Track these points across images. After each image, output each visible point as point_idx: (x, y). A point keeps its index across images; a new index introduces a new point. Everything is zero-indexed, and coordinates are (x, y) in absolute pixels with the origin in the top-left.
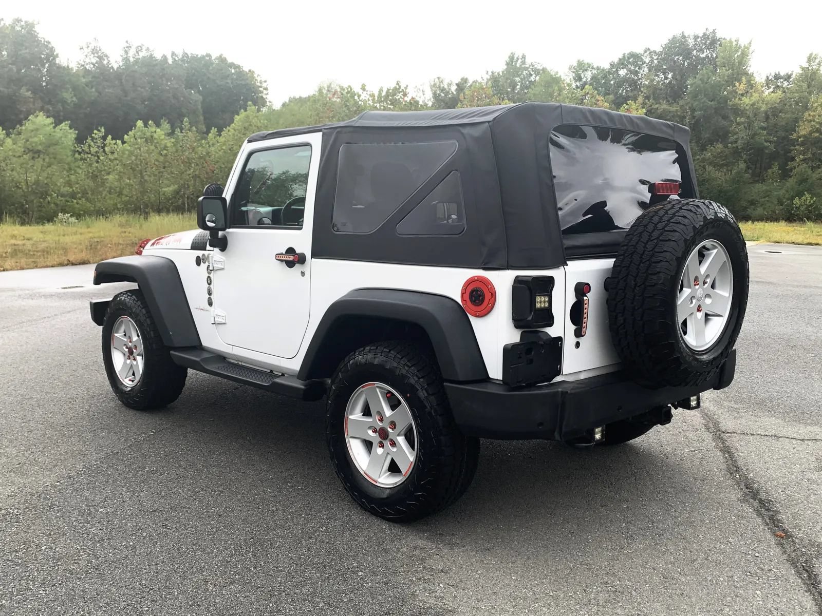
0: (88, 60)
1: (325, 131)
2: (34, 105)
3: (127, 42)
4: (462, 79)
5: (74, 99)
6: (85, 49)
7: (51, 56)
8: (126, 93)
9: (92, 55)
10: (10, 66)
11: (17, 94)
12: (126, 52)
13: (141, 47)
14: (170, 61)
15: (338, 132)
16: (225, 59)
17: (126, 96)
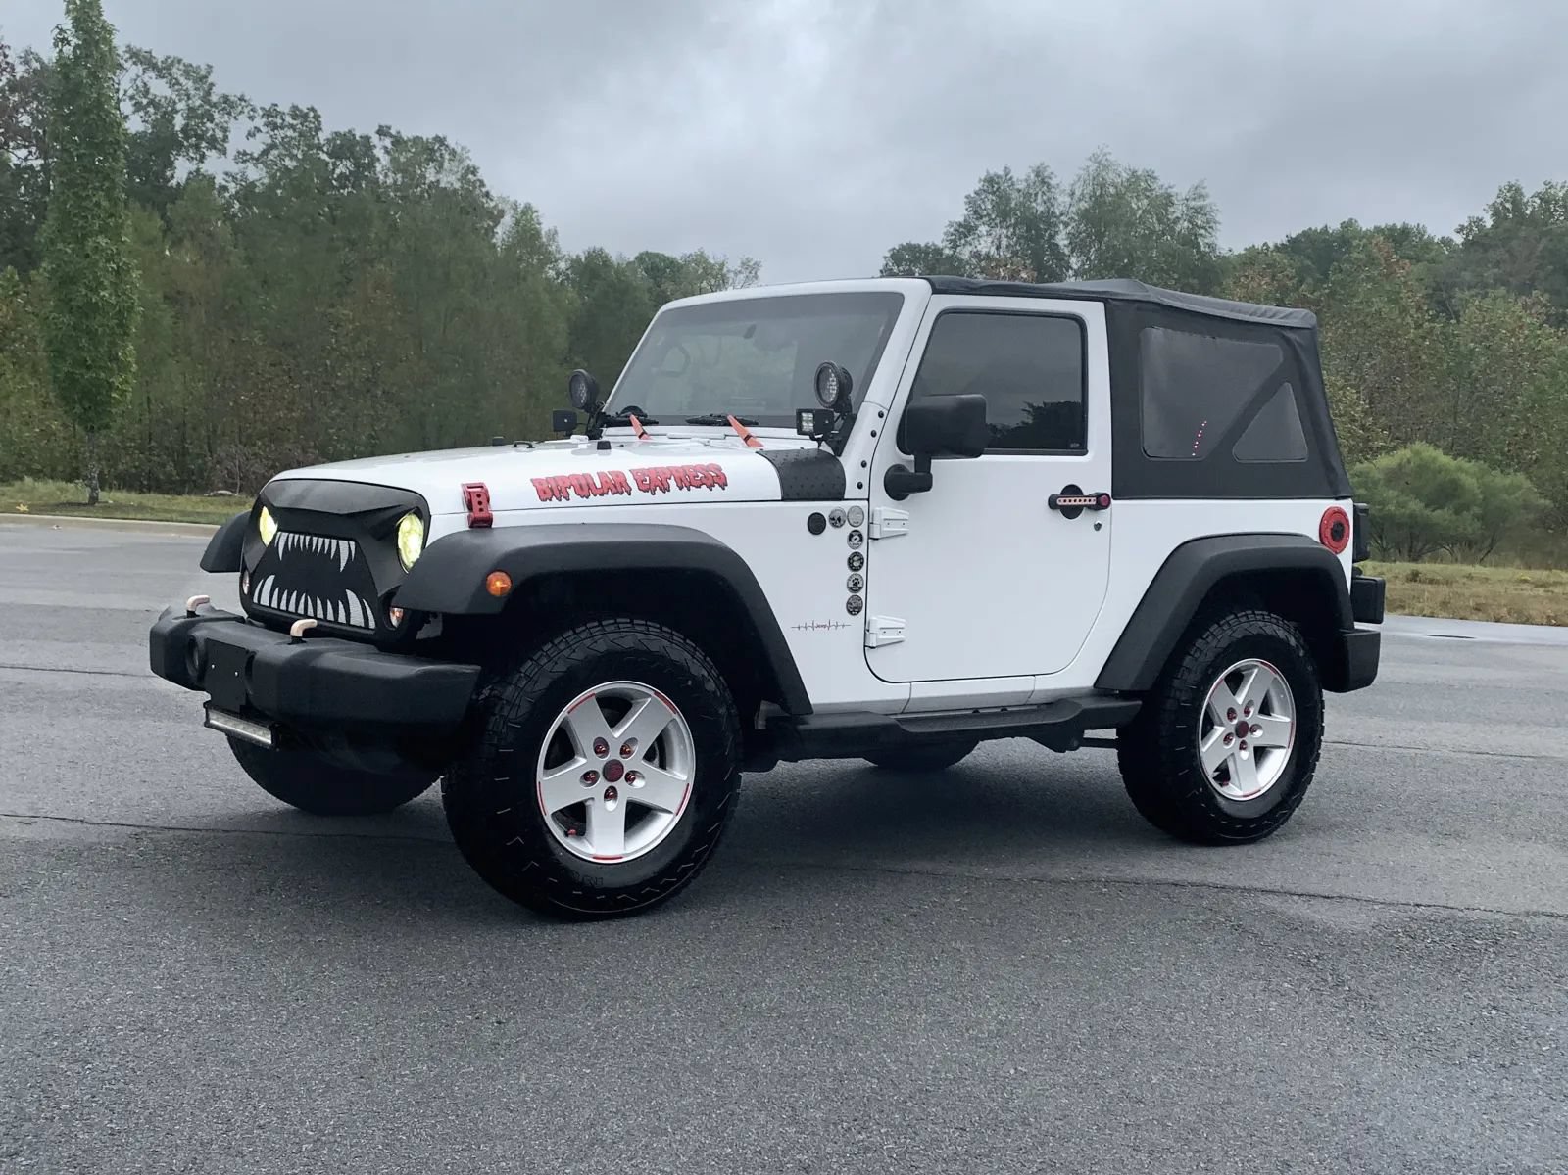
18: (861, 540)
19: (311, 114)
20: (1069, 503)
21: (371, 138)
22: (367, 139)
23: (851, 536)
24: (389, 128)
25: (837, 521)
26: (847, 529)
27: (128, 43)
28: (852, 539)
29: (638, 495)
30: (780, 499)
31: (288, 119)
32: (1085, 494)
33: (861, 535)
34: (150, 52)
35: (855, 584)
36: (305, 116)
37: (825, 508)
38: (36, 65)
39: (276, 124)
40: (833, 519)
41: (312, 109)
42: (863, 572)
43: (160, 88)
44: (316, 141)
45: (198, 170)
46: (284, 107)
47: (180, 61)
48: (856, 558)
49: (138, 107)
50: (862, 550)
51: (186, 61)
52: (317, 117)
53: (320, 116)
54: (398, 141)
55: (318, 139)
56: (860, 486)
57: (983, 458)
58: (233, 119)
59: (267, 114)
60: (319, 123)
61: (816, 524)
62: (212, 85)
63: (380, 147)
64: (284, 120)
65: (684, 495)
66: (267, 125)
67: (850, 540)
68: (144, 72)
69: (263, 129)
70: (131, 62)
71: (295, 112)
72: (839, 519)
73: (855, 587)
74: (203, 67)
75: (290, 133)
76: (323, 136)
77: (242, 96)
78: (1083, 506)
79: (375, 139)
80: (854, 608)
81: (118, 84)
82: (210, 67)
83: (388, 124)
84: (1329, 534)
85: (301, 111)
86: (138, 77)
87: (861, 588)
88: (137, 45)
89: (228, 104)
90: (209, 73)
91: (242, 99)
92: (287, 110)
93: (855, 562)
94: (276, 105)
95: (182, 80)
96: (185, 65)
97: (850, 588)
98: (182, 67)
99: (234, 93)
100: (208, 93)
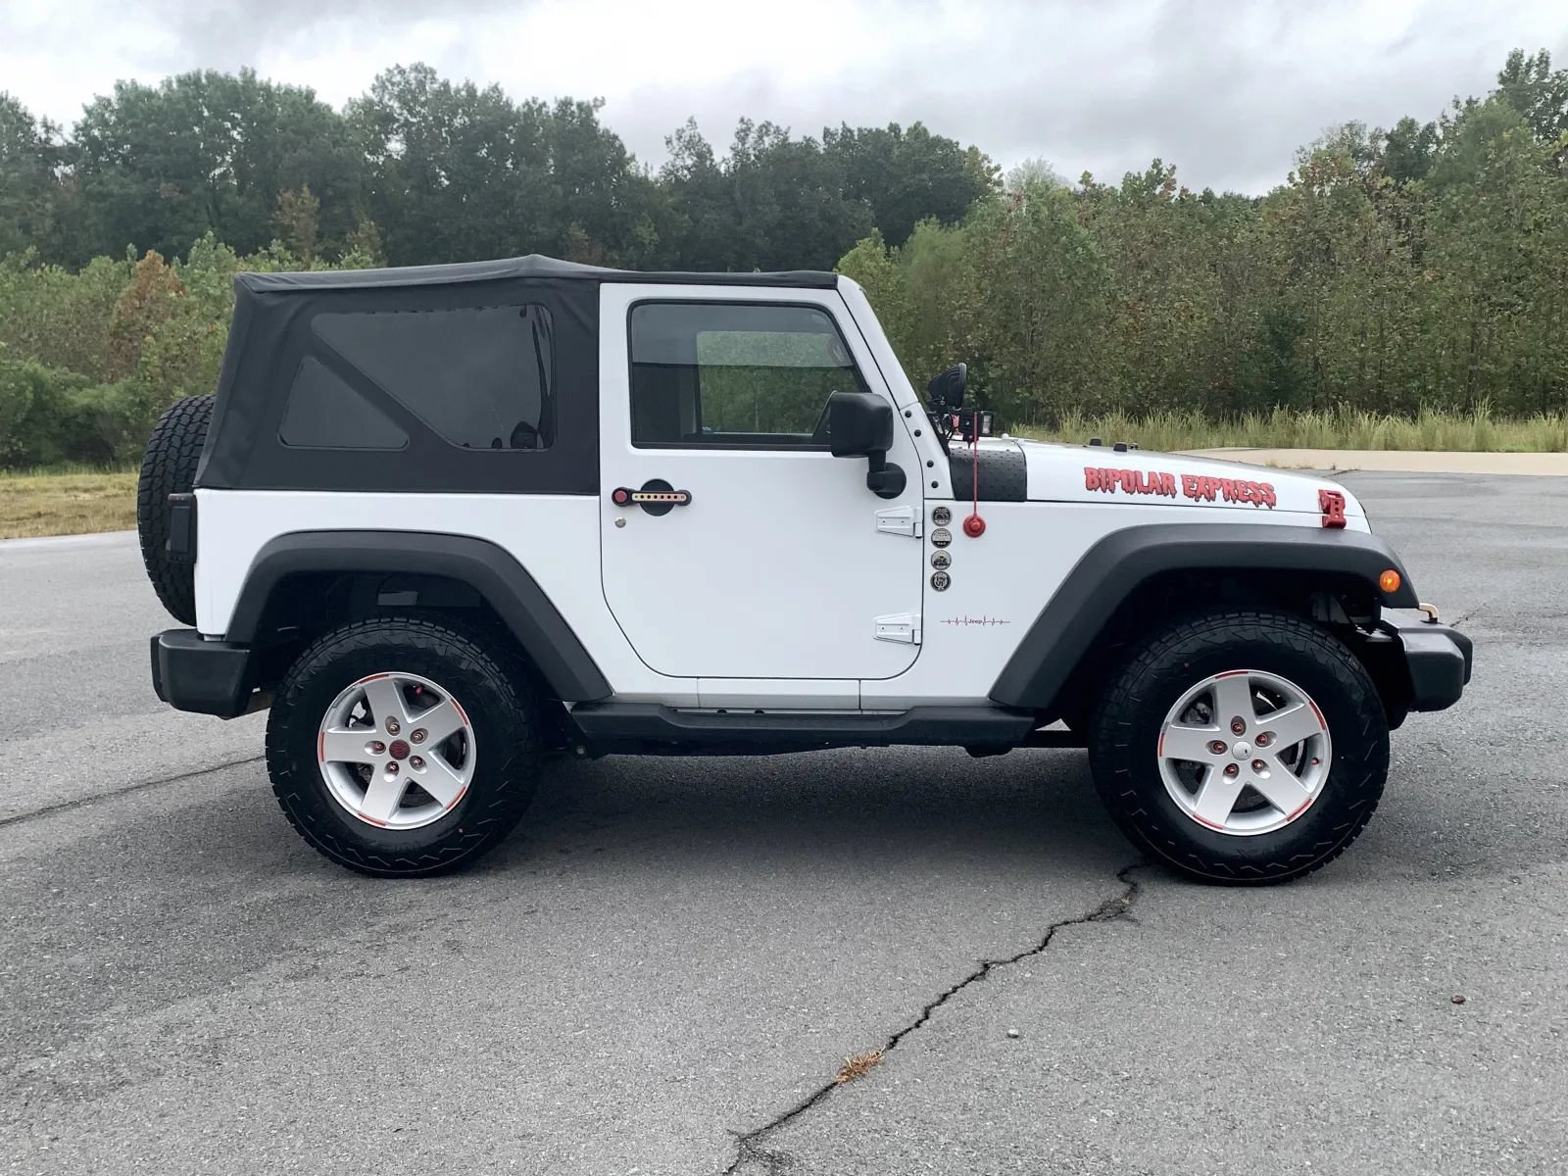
0: (679, 163)
2: (590, 254)
3: (742, 120)
4: (1402, 123)
5: (655, 237)
6: (675, 142)
7: (620, 159)
8: (739, 217)
9: (687, 153)
10: (553, 186)
11: (564, 236)
12: (743, 140)
13: (766, 128)
14: (821, 147)
16: (925, 130)
17: (740, 224)
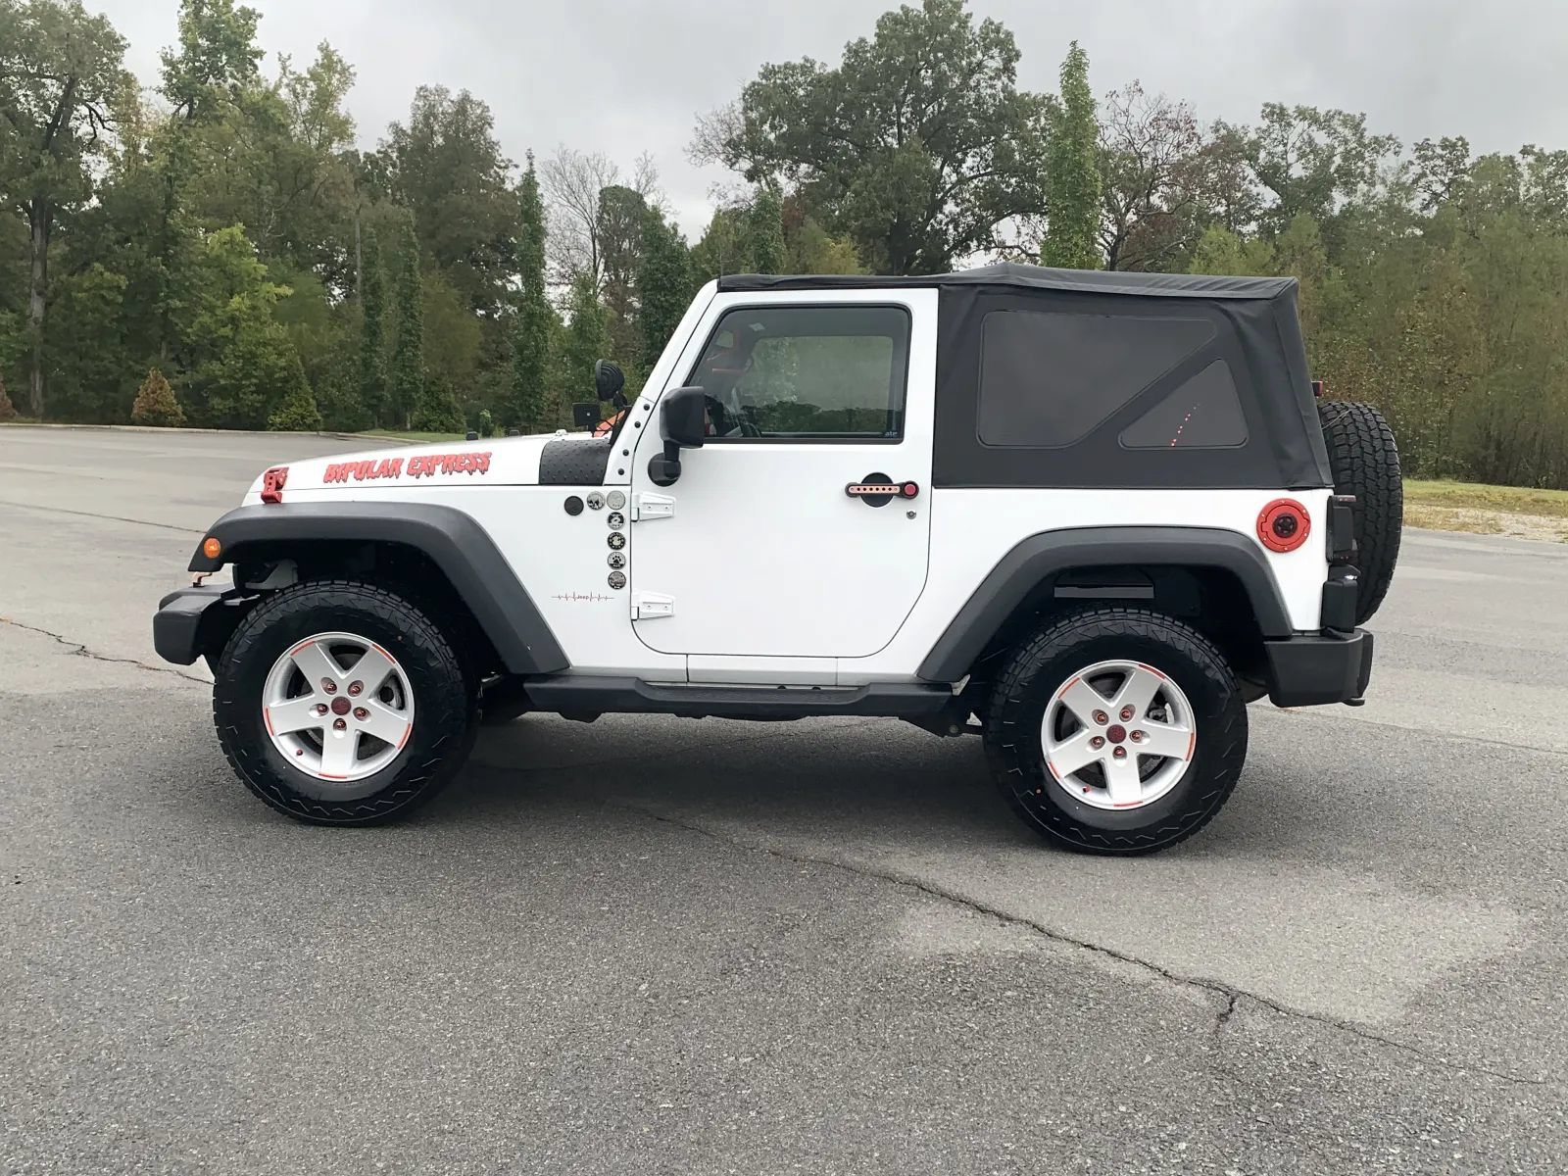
1: (945, 287)
15: (981, 292)
18: (622, 521)
19: (1460, 143)
20: (876, 491)
21: (1514, 157)
22: (1511, 159)
23: (610, 518)
24: (1533, 147)
25: (595, 504)
26: (607, 511)
27: (1297, 104)
28: (613, 520)
29: (405, 478)
30: (537, 482)
31: (1439, 151)
32: (894, 483)
33: (621, 517)
34: (1315, 109)
35: (617, 562)
36: (1454, 146)
37: (583, 492)
38: (1223, 132)
39: (1426, 156)
40: (591, 502)
41: (1461, 139)
42: (625, 551)
43: (1321, 139)
44: (1462, 167)
45: (1350, 204)
46: (1436, 140)
47: (1340, 113)
48: (616, 538)
49: (1302, 156)
50: (624, 531)
51: (1345, 112)
52: (1465, 145)
53: (1468, 144)
54: (1541, 159)
55: (1464, 164)
56: (621, 472)
57: (706, 446)
58: (1380, 157)
59: (1419, 148)
60: (1467, 151)
61: (573, 507)
62: (1365, 129)
63: (1524, 163)
64: (1434, 152)
65: (447, 479)
66: (1418, 158)
67: (610, 522)
68: (1309, 127)
69: (1416, 162)
70: (1298, 120)
71: (1446, 144)
72: (597, 502)
73: (616, 564)
74: (1358, 115)
75: (1439, 162)
76: (1468, 162)
77: (1391, 135)
78: (893, 495)
79: (1518, 158)
80: (617, 583)
81: (1287, 139)
82: (1363, 115)
83: (1531, 143)
84: (1272, 534)
85: (1450, 142)
86: (1304, 131)
87: (622, 565)
88: (1304, 104)
89: (1378, 145)
90: (1362, 121)
91: (1389, 138)
92: (1437, 143)
93: (616, 542)
94: (1428, 140)
95: (1340, 129)
96: (1344, 116)
97: (611, 565)
98: (1341, 118)
99: (1382, 133)
100: (1362, 136)
